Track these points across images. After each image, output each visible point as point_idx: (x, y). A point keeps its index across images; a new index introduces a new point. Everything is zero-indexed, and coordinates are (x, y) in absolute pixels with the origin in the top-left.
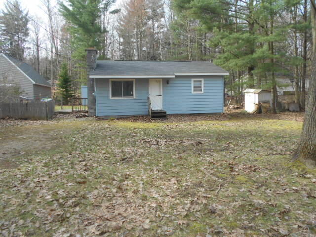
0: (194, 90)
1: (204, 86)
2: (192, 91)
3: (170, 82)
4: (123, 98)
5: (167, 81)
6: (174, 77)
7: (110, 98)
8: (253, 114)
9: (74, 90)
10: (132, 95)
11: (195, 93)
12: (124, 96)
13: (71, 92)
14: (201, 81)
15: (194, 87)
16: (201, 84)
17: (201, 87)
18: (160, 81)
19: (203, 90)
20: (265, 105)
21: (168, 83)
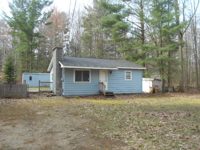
0: (126, 78)
1: (132, 76)
2: (125, 78)
3: (112, 73)
4: (82, 82)
5: (110, 72)
6: (117, 69)
7: (74, 82)
8: (150, 93)
9: (16, 76)
10: (89, 81)
11: (126, 80)
12: (83, 81)
13: (14, 77)
14: (130, 73)
15: (126, 76)
16: (130, 74)
17: (130, 76)
18: (106, 72)
19: (131, 78)
20: (156, 88)
21: (111, 73)
